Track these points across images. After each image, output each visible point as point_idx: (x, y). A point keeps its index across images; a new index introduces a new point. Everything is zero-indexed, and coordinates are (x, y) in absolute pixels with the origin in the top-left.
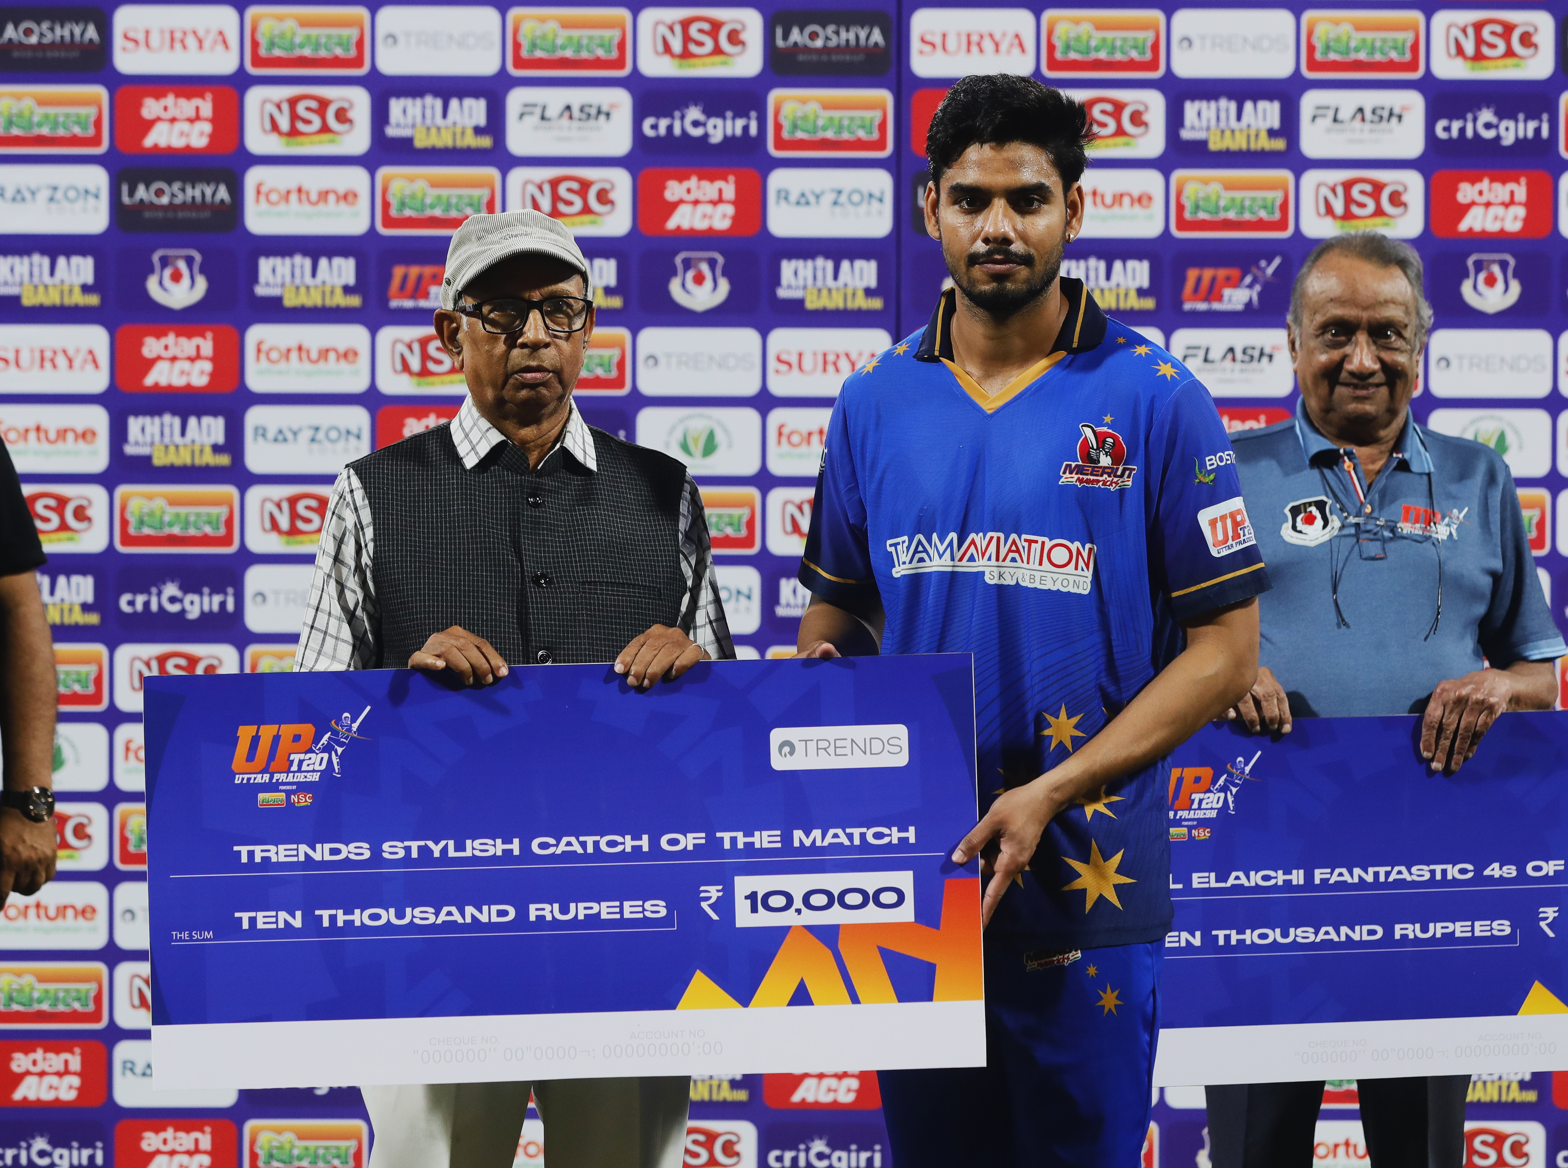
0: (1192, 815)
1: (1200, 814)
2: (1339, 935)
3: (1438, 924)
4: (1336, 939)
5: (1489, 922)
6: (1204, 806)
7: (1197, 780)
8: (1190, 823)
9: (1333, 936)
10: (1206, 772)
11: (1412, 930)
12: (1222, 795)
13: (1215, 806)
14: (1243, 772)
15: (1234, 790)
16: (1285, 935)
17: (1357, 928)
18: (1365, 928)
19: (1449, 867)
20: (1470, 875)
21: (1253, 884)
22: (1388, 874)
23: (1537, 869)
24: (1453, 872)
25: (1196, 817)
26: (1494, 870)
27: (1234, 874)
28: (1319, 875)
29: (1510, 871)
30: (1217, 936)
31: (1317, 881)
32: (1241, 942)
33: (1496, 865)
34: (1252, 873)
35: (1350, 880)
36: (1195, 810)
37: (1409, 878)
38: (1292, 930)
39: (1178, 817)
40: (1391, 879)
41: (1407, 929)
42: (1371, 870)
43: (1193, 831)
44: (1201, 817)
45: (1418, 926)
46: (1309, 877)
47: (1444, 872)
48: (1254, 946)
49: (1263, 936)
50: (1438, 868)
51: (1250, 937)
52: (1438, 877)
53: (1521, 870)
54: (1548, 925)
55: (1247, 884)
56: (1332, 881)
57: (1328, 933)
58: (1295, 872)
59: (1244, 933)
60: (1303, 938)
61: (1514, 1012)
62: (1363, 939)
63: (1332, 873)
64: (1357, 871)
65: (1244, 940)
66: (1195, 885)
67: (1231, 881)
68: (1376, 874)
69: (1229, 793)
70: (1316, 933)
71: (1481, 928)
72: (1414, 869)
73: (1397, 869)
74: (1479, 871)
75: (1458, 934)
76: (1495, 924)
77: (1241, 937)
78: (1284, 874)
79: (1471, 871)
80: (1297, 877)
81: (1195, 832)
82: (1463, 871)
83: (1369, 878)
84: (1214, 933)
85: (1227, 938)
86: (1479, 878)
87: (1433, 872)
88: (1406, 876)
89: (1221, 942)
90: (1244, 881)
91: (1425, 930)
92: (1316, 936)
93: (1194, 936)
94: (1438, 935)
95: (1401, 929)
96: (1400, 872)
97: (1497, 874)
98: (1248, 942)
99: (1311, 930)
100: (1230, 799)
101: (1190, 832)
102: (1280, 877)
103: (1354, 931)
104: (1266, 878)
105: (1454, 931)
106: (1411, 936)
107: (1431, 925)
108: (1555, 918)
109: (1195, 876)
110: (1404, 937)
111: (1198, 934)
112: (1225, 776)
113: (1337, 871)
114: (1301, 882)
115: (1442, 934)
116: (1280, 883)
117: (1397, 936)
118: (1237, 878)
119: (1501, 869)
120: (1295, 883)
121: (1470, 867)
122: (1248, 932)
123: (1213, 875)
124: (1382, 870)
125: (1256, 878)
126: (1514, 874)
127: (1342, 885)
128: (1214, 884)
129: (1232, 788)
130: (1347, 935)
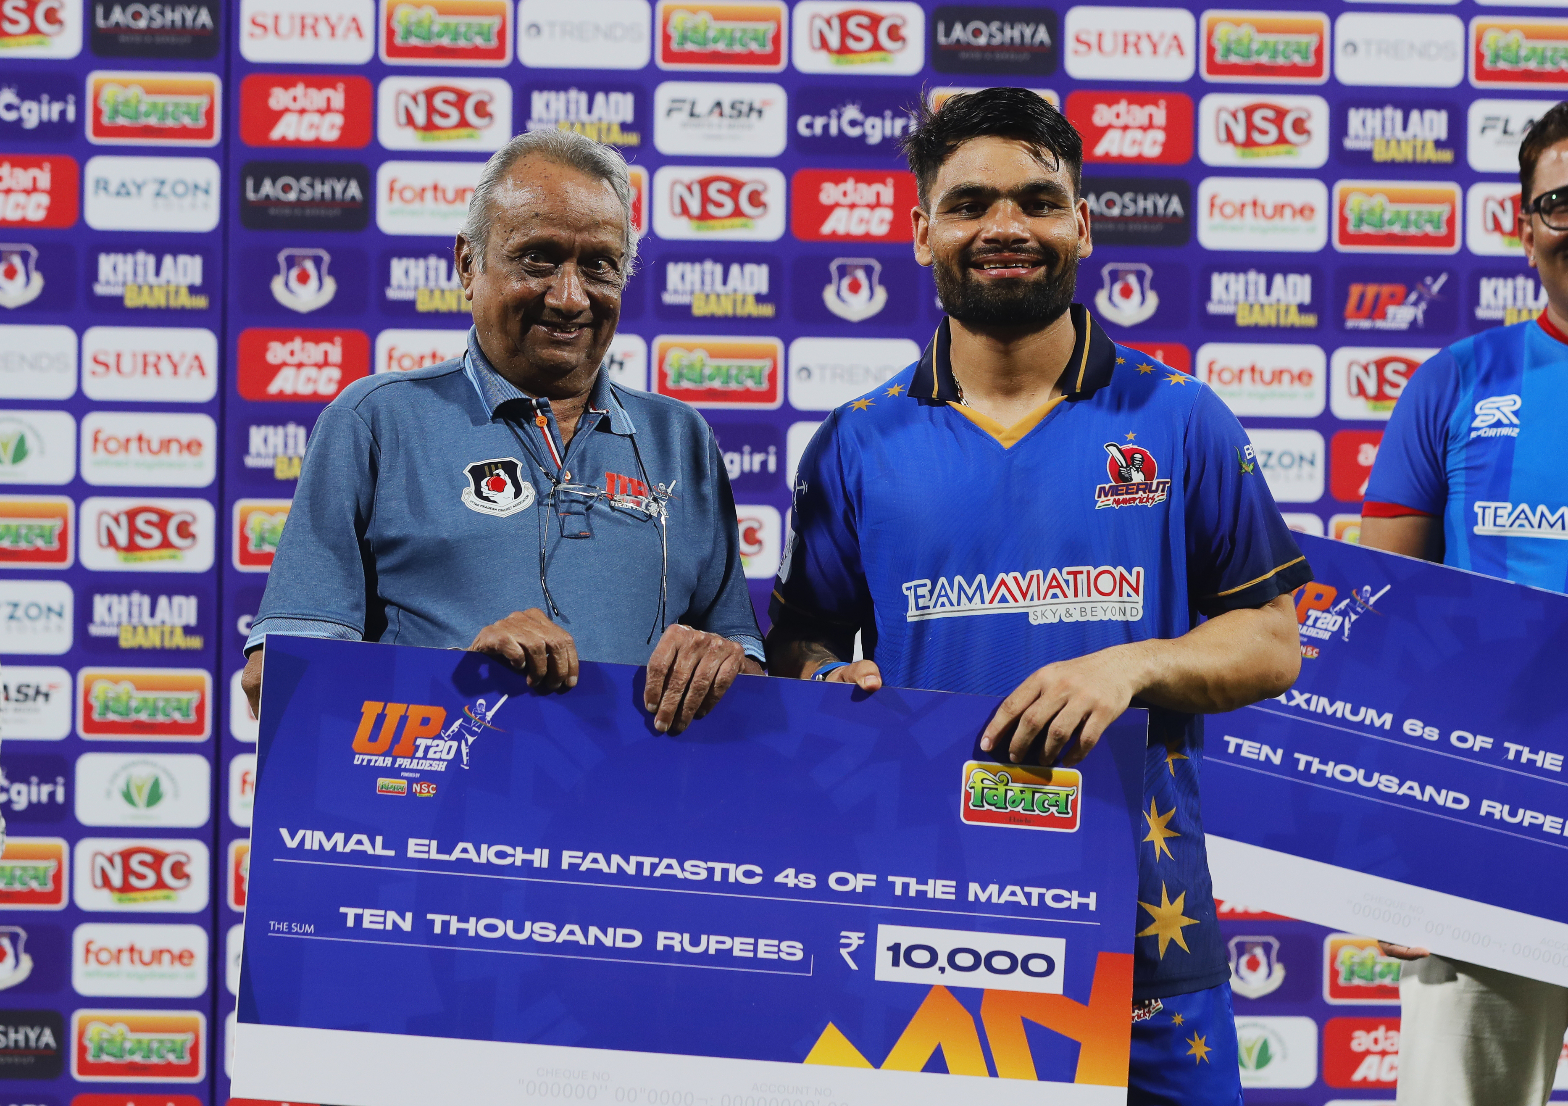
0: (414, 765)
1: (425, 765)
2: (586, 937)
3: (711, 937)
4: (583, 941)
5: (776, 942)
6: (430, 755)
7: (425, 721)
8: (411, 775)
9: (579, 937)
10: (437, 713)
11: (679, 941)
12: (455, 744)
13: (444, 756)
14: (483, 718)
15: (471, 740)
16: (519, 929)
17: (610, 931)
18: (621, 932)
19: (732, 867)
20: (757, 880)
21: (483, 860)
22: (654, 867)
23: (842, 881)
24: (736, 873)
25: (419, 767)
26: (788, 877)
27: (461, 846)
28: (568, 858)
29: (809, 881)
30: (433, 921)
31: (565, 866)
32: (462, 932)
33: (791, 871)
34: (484, 847)
35: (606, 870)
36: (419, 759)
37: (680, 875)
38: (528, 924)
39: (397, 766)
40: (657, 874)
41: (672, 939)
42: (633, 859)
43: (415, 785)
44: (426, 768)
45: (687, 936)
46: (555, 859)
47: (725, 872)
48: (478, 940)
49: (491, 928)
50: (718, 867)
51: (475, 927)
52: (718, 877)
53: (822, 881)
54: (849, 953)
55: (476, 859)
56: (583, 868)
57: (571, 932)
58: (537, 851)
59: (467, 921)
60: (541, 935)
61: (799, 1058)
62: (617, 945)
63: (584, 858)
64: (616, 859)
65: (467, 930)
66: (411, 854)
67: (457, 854)
68: (640, 866)
69: (463, 742)
70: (558, 932)
71: (766, 948)
72: (688, 865)
73: (666, 861)
74: (768, 876)
75: (736, 953)
76: (784, 945)
77: (463, 926)
78: (524, 852)
79: (759, 875)
80: (540, 858)
81: (416, 787)
82: (749, 874)
83: (631, 870)
84: (430, 916)
85: (446, 925)
86: (768, 885)
87: (711, 871)
88: (677, 871)
89: (437, 929)
90: (472, 855)
91: (695, 942)
92: (558, 934)
93: (403, 918)
94: (712, 951)
95: (666, 938)
96: (669, 866)
97: (791, 882)
98: (472, 933)
99: (552, 927)
100: (465, 750)
101: (410, 786)
102: (519, 856)
103: (605, 934)
104: (501, 855)
105: (732, 949)
106: (678, 949)
107: (704, 938)
108: (859, 945)
109: (412, 842)
110: (669, 948)
111: (409, 916)
112: (460, 721)
113: (591, 856)
114: (545, 865)
115: (717, 950)
116: (518, 863)
117: (660, 947)
118: (465, 850)
119: (796, 877)
120: (536, 864)
121: (758, 870)
122: (473, 920)
123: (434, 844)
124: (648, 861)
125: (488, 854)
126: (813, 885)
127: (595, 874)
128: (434, 855)
129: (467, 736)
130: (597, 938)
